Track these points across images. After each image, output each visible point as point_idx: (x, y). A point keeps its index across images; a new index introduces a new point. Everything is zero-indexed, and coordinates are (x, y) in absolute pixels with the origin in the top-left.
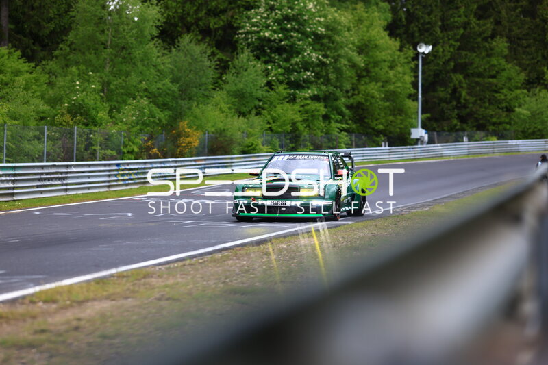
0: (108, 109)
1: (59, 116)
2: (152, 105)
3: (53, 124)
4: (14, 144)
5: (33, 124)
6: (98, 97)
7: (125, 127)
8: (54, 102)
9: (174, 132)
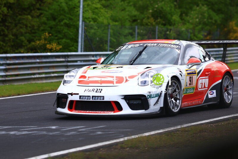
0: (179, 14)
1: (146, 19)
2: (210, 11)
3: (142, 24)
4: (115, 39)
5: (128, 24)
6: (172, 5)
7: (191, 26)
8: (142, 9)
9: (226, 29)
